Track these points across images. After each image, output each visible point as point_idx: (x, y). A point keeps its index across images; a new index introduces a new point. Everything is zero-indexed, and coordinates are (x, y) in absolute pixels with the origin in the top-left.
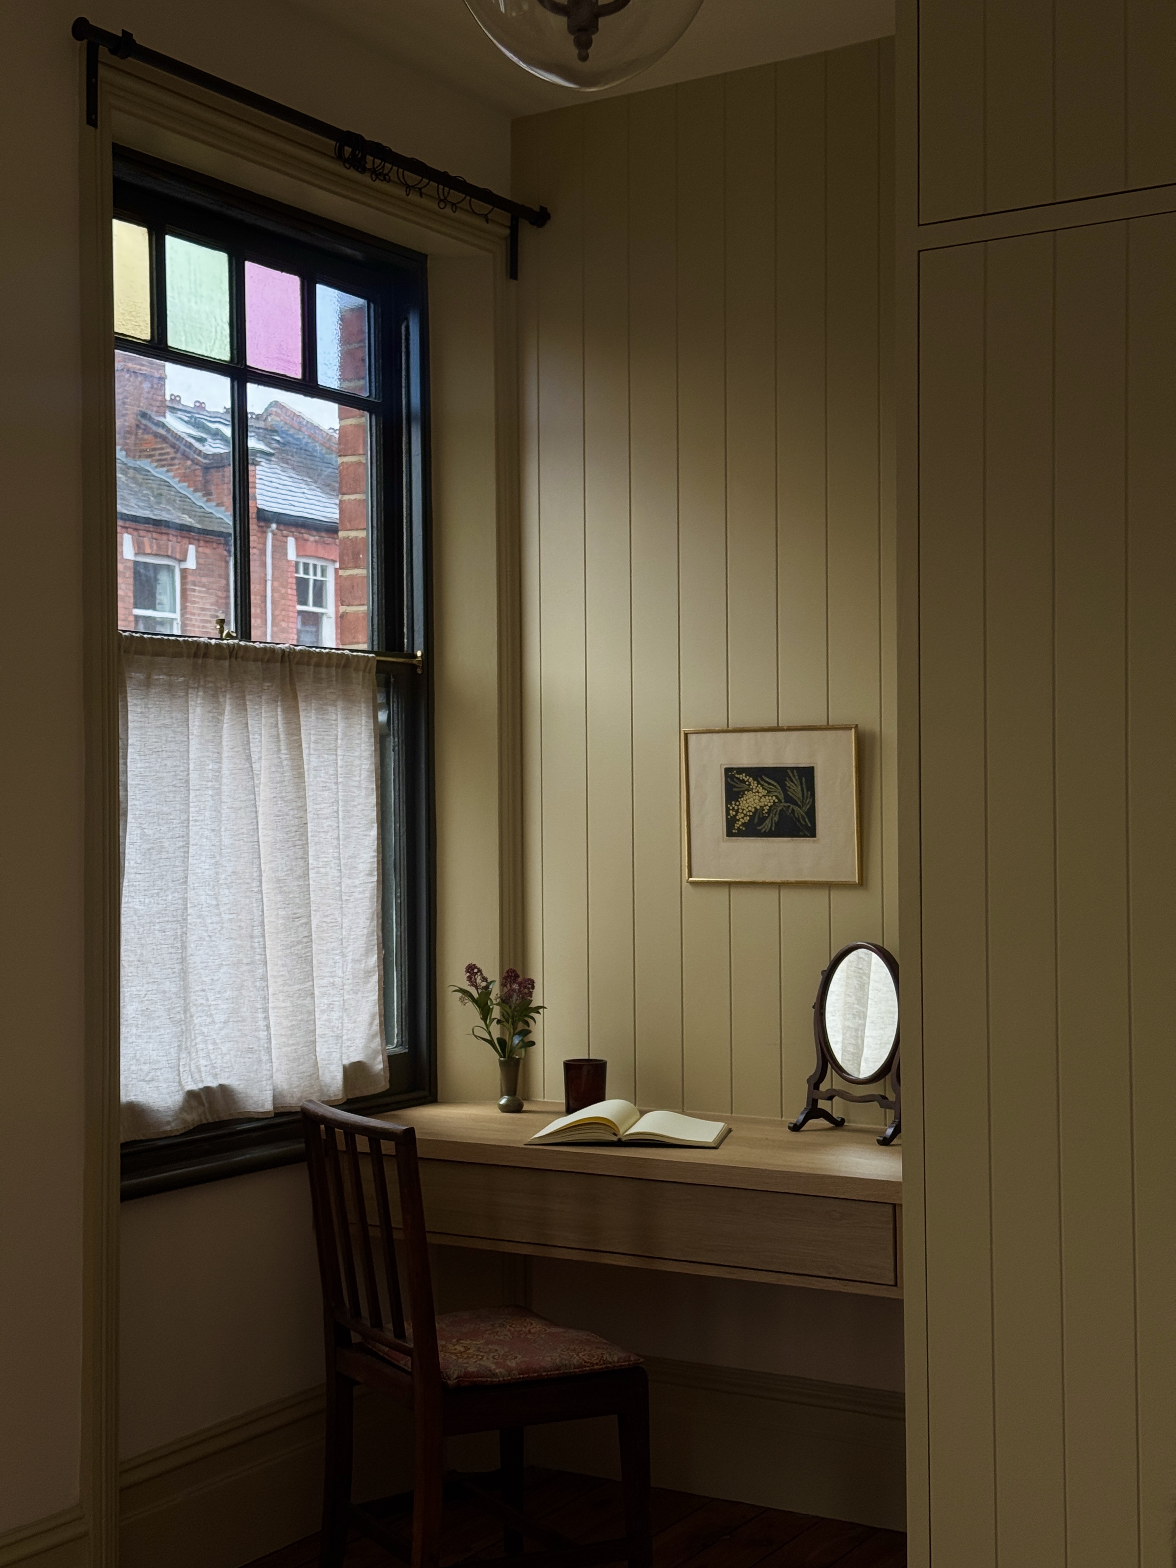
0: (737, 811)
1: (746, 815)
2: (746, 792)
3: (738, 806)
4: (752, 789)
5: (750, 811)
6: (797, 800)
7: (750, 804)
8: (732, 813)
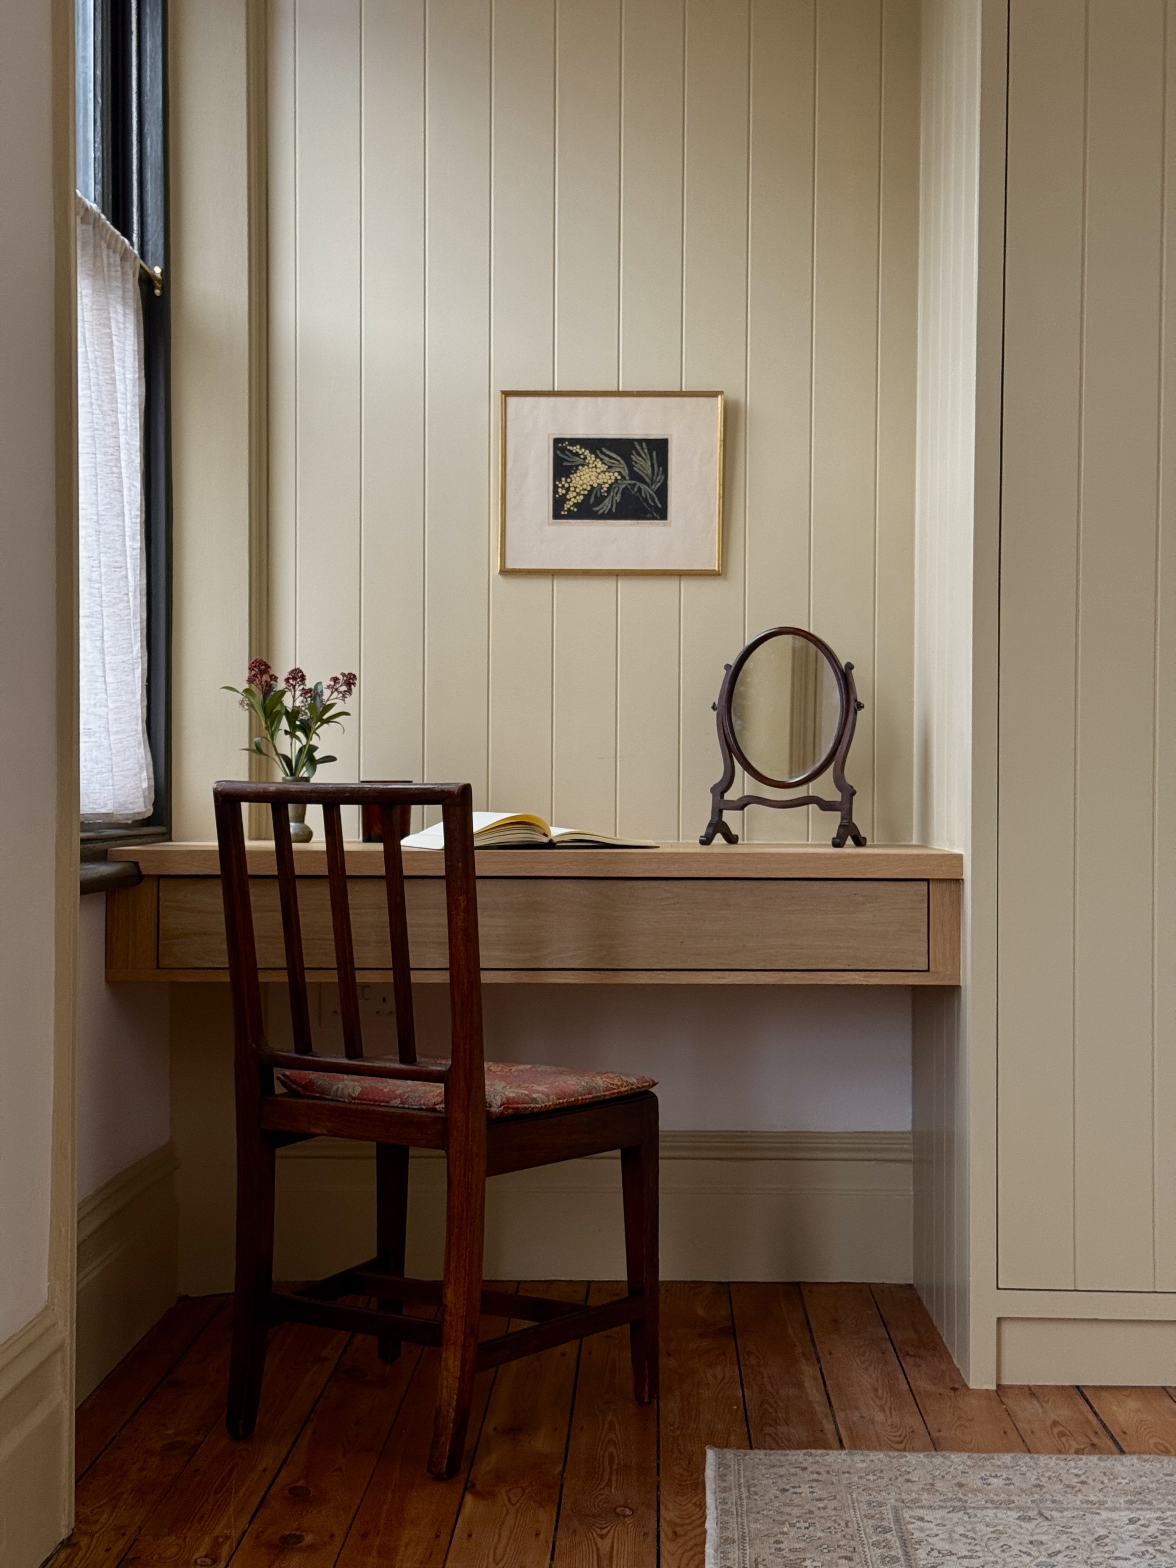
0: (568, 490)
1: (579, 494)
2: (580, 467)
3: (569, 483)
4: (589, 463)
5: (585, 490)
6: (646, 478)
7: (585, 481)
8: (561, 491)
